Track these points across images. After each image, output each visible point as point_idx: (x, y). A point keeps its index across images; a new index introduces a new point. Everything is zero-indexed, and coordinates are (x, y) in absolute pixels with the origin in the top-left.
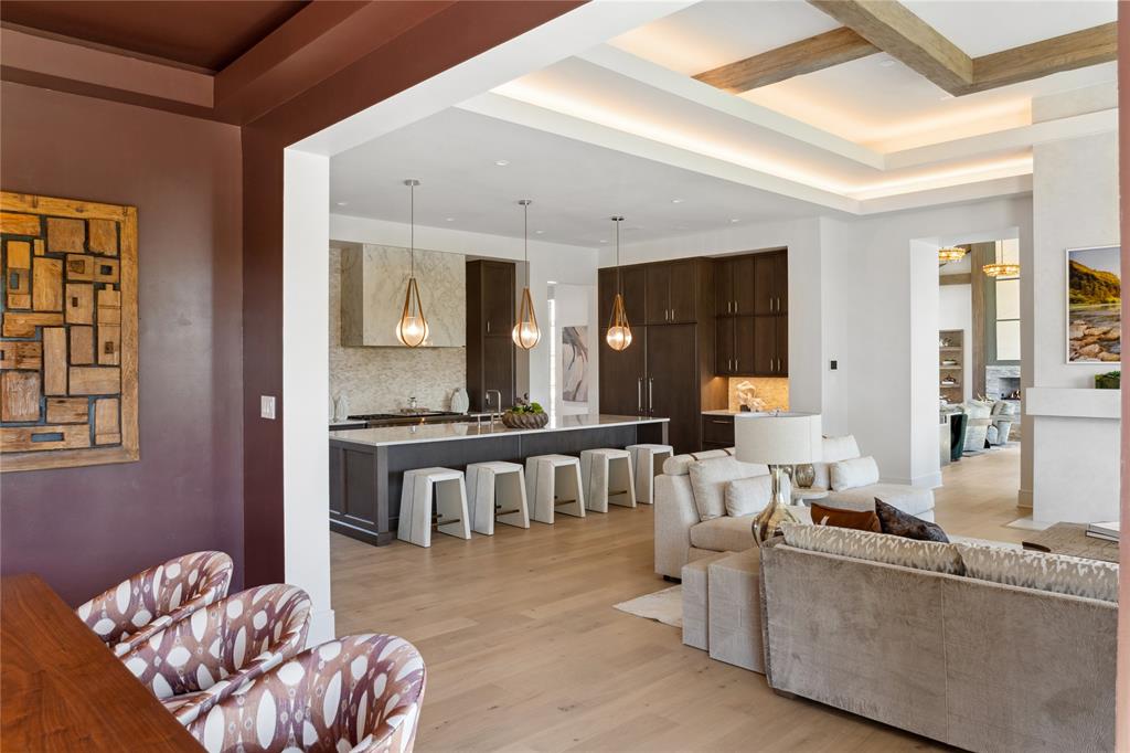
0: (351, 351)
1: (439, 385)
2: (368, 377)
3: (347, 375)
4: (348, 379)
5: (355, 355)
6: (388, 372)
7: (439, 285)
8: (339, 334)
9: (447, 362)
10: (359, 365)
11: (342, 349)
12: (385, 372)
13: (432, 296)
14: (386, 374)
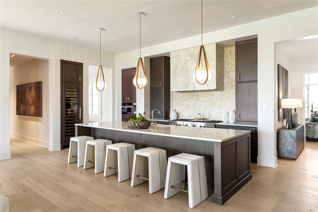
3: (183, 103)
4: (183, 105)
10: (188, 99)
14: (198, 103)
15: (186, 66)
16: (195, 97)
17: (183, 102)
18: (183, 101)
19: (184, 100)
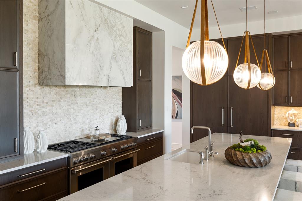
0: (47, 89)
1: (107, 114)
2: (60, 111)
3: (43, 110)
4: (44, 114)
5: (50, 93)
6: (75, 106)
7: (118, 38)
8: (37, 74)
9: (112, 98)
10: (53, 101)
11: (39, 87)
12: (73, 106)
13: (114, 46)
14: (73, 108)
15: (96, 37)
16: (68, 96)
17: (43, 107)
18: (42, 105)
19: (47, 103)
